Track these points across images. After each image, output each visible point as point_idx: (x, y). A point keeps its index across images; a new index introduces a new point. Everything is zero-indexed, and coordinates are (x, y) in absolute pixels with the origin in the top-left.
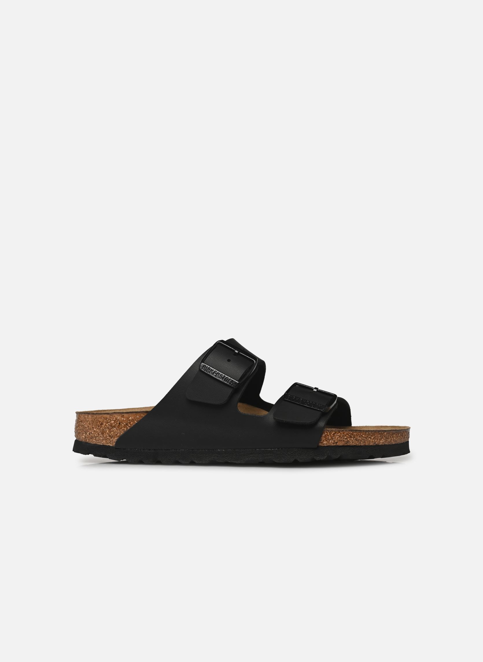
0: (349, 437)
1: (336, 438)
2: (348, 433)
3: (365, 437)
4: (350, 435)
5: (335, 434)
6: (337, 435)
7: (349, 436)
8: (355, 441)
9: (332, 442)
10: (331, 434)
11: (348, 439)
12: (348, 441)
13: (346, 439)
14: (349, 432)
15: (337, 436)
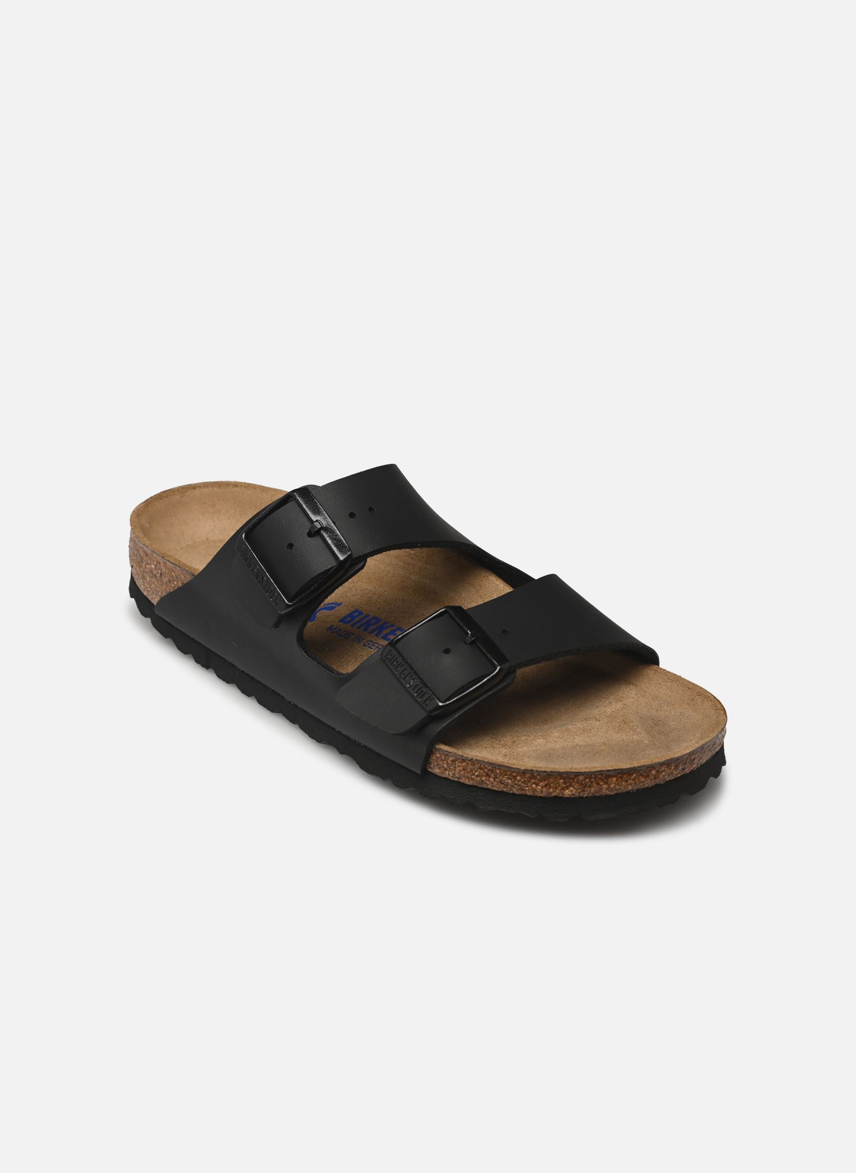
0: (485, 774)
1: (457, 771)
2: (482, 766)
3: (522, 780)
4: (486, 770)
5: (457, 762)
6: (460, 764)
7: (484, 772)
8: (499, 784)
9: (449, 774)
10: (449, 759)
11: (483, 778)
12: (482, 781)
13: (478, 776)
14: (484, 766)
15: (459, 766)
